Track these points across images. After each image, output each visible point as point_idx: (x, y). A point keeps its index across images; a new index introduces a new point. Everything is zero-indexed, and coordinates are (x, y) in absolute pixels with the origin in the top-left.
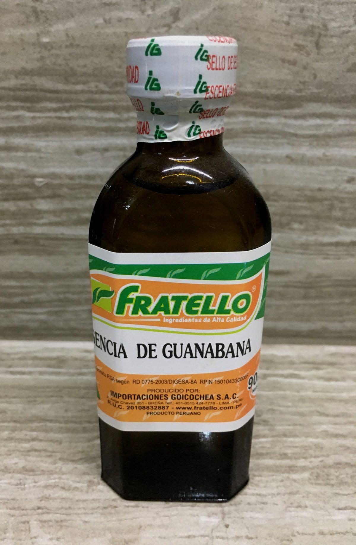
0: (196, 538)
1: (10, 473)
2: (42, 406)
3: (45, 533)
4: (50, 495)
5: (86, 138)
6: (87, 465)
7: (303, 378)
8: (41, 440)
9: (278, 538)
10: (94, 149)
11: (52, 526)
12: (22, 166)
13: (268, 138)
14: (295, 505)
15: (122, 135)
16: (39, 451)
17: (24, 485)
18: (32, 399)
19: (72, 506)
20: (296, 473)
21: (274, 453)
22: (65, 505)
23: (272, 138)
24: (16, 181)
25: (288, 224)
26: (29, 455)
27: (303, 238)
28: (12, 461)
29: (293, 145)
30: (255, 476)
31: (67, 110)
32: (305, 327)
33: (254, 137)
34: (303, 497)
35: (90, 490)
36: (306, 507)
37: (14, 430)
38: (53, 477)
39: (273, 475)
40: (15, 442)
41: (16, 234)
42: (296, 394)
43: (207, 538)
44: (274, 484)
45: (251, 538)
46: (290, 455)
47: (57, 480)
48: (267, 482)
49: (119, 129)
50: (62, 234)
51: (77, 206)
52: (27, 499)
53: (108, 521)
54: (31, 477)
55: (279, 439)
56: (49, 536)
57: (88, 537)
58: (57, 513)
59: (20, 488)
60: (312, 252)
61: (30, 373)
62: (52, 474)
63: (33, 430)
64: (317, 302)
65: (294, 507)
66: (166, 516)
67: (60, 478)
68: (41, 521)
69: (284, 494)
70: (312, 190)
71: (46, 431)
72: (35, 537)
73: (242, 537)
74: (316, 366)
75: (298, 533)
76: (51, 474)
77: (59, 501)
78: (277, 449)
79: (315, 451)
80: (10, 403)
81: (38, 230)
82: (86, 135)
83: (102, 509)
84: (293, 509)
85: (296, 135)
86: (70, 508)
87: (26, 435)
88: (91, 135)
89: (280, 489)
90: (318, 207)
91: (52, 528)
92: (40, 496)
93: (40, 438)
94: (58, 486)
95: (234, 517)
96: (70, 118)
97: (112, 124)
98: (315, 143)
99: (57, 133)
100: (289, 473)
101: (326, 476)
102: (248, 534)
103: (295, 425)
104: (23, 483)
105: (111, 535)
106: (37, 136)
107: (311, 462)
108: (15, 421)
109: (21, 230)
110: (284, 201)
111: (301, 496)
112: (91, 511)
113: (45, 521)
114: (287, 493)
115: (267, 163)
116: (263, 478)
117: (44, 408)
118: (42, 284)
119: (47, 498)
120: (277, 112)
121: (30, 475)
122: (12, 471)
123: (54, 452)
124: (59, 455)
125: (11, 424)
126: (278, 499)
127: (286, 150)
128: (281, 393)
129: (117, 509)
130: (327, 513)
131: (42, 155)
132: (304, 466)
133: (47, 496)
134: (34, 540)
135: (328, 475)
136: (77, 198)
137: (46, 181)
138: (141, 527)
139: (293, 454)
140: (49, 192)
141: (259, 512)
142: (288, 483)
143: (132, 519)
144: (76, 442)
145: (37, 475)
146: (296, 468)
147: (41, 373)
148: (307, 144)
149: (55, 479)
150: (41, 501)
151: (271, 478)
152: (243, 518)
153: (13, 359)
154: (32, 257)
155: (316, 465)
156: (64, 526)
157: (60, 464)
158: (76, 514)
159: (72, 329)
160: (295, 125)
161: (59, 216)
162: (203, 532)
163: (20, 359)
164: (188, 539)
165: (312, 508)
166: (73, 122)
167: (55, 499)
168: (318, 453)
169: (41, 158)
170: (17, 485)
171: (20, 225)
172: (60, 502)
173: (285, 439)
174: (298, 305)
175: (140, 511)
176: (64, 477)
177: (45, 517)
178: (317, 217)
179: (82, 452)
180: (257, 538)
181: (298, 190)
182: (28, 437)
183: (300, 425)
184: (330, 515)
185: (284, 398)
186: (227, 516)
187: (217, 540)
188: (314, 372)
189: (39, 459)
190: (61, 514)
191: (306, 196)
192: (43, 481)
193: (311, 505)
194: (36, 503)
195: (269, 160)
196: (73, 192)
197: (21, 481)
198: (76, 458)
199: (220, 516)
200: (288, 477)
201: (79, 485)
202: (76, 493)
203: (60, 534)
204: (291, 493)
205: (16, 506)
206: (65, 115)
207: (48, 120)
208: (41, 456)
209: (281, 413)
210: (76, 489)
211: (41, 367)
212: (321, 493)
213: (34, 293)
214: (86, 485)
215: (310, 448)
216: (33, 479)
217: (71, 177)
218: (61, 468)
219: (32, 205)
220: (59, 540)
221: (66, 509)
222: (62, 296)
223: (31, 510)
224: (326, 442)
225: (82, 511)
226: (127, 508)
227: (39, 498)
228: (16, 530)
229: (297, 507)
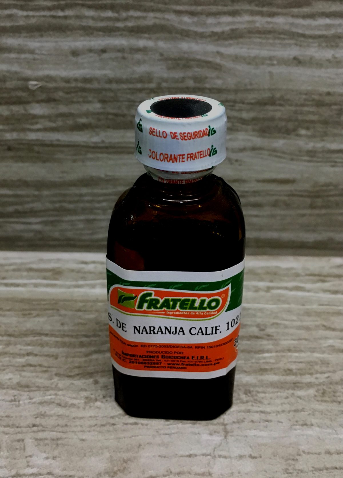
0: (198, 457)
1: (4, 389)
2: (37, 319)
3: (41, 452)
4: (45, 412)
5: (82, 38)
6: (84, 381)
7: (309, 291)
8: (36, 355)
9: (282, 458)
10: (90, 51)
11: (48, 444)
12: (15, 68)
13: (275, 38)
14: (301, 422)
15: (121, 35)
16: (35, 366)
17: (19, 401)
18: (27, 312)
19: (69, 424)
20: (301, 389)
21: (279, 369)
22: (61, 422)
23: (279, 38)
24: (9, 84)
25: (295, 130)
26: (24, 371)
27: (310, 145)
28: (6, 377)
29: (301, 46)
30: (258, 392)
31: (63, 9)
32: (310, 237)
33: (260, 38)
34: (309, 414)
35: (87, 407)
36: (312, 425)
37: (8, 344)
38: (48, 393)
39: (277, 392)
40: (9, 357)
41: (9, 140)
42: (302, 307)
43: (209, 457)
44: (278, 401)
45: (254, 458)
46: (294, 371)
47: (53, 397)
48: (271, 398)
49: (118, 29)
50: (58, 140)
51: (73, 111)
52: (21, 416)
53: (106, 440)
54: (26, 394)
55: (284, 354)
56: (44, 455)
57: (85, 456)
58: (53, 431)
59: (15, 404)
60: (320, 160)
61: (25, 285)
62: (48, 390)
63: (29, 345)
64: (323, 211)
65: (299, 425)
66: (166, 434)
67: (56, 395)
68: (36, 439)
69: (289, 412)
70: (320, 95)
71: (42, 345)
72: (30, 456)
73: (245, 456)
74: (322, 278)
75: (304, 452)
76: (46, 390)
77: (55, 418)
78: (281, 365)
79: (321, 367)
80: (4, 316)
81: (32, 136)
82: (82, 36)
83: (100, 427)
84: (298, 427)
85: (303, 36)
86: (66, 425)
87: (21, 349)
88: (88, 35)
89: (284, 406)
90: (326, 112)
91: (47, 446)
92: (35, 413)
93: (35, 353)
94: (53, 402)
95: (237, 435)
96: (66, 17)
97: (110, 24)
98: (324, 44)
99: (51, 33)
100: (293, 389)
101: (332, 393)
102: (251, 453)
103: (300, 339)
104: (17, 400)
105: (109, 454)
106: (31, 37)
107: (317, 378)
108: (10, 335)
109: (15, 135)
110: (291, 105)
111: (306, 413)
112: (88, 429)
113: (41, 440)
114: (293, 411)
115: (273, 65)
116: (267, 395)
117: (39, 321)
118: (36, 193)
119: (43, 415)
120: (284, 11)
121: (25, 391)
122: (5, 387)
123: (49, 367)
124: (54, 370)
125: (5, 338)
126: (282, 417)
127: (293, 52)
128: (286, 306)
129: (115, 426)
130: (334, 431)
131: (36, 56)
132: (310, 383)
133: (43, 412)
134: (29, 459)
135: (334, 392)
136: (73, 102)
137: (40, 84)
138: (140, 445)
139: (299, 369)
140: (44, 96)
141: (263, 431)
142: (293, 400)
143: (131, 437)
144: (73, 357)
145: (32, 391)
146: (300, 385)
147: (36, 285)
148: (316, 45)
149: (50, 395)
150: (36, 418)
151: (276, 394)
152: (246, 436)
153: (7, 271)
154: (26, 164)
155: (321, 381)
156: (60, 444)
157: (56, 379)
158: (73, 432)
159: (69, 239)
160: (304, 26)
161: (54, 122)
162: (204, 451)
163: (14, 270)
164: (190, 458)
165: (319, 426)
166: (68, 22)
167: (51, 416)
168: (324, 369)
169: (34, 59)
170: (11, 401)
171: (13, 130)
172: (56, 420)
173: (289, 354)
174: (304, 215)
175: (140, 428)
176: (60, 393)
177: (41, 435)
178: (325, 123)
179: (79, 367)
180: (261, 457)
181: (306, 94)
182: (22, 352)
183: (306, 339)
184: (337, 434)
185: (289, 311)
186: (230, 434)
187: (219, 459)
188: (319, 285)
189: (34, 374)
190: (57, 432)
191: (313, 100)
192: (38, 397)
193: (317, 423)
194: (31, 421)
195: (275, 62)
196: (68, 96)
197: (16, 397)
198: (72, 374)
199: (223, 433)
200: (293, 394)
201: (75, 402)
202: (73, 410)
203: (56, 453)
204: (296, 411)
205: (11, 423)
206: (61, 14)
207: (43, 19)
208: (36, 372)
209: (286, 327)
210: (73, 405)
211: (36, 279)
212: (327, 410)
213: (28, 202)
214: (83, 401)
215: (316, 363)
216: (28, 395)
217: (67, 81)
218: (57, 384)
219: (26, 110)
220: (55, 459)
221: (62, 427)
222: (57, 205)
223: (26, 427)
224: (333, 358)
225: (79, 428)
226: (125, 425)
227: (34, 415)
228: (11, 448)
229: (303, 425)
